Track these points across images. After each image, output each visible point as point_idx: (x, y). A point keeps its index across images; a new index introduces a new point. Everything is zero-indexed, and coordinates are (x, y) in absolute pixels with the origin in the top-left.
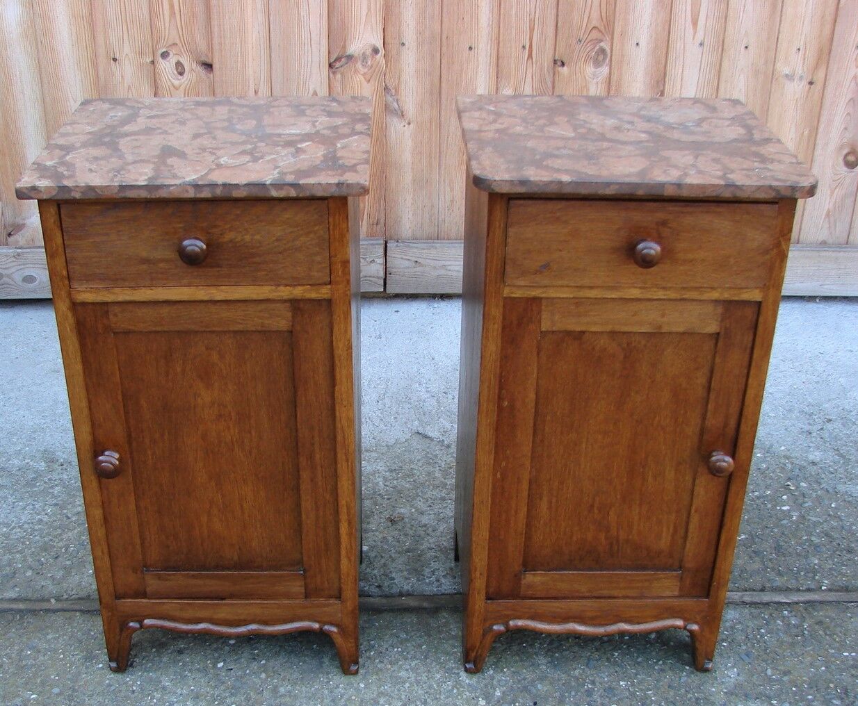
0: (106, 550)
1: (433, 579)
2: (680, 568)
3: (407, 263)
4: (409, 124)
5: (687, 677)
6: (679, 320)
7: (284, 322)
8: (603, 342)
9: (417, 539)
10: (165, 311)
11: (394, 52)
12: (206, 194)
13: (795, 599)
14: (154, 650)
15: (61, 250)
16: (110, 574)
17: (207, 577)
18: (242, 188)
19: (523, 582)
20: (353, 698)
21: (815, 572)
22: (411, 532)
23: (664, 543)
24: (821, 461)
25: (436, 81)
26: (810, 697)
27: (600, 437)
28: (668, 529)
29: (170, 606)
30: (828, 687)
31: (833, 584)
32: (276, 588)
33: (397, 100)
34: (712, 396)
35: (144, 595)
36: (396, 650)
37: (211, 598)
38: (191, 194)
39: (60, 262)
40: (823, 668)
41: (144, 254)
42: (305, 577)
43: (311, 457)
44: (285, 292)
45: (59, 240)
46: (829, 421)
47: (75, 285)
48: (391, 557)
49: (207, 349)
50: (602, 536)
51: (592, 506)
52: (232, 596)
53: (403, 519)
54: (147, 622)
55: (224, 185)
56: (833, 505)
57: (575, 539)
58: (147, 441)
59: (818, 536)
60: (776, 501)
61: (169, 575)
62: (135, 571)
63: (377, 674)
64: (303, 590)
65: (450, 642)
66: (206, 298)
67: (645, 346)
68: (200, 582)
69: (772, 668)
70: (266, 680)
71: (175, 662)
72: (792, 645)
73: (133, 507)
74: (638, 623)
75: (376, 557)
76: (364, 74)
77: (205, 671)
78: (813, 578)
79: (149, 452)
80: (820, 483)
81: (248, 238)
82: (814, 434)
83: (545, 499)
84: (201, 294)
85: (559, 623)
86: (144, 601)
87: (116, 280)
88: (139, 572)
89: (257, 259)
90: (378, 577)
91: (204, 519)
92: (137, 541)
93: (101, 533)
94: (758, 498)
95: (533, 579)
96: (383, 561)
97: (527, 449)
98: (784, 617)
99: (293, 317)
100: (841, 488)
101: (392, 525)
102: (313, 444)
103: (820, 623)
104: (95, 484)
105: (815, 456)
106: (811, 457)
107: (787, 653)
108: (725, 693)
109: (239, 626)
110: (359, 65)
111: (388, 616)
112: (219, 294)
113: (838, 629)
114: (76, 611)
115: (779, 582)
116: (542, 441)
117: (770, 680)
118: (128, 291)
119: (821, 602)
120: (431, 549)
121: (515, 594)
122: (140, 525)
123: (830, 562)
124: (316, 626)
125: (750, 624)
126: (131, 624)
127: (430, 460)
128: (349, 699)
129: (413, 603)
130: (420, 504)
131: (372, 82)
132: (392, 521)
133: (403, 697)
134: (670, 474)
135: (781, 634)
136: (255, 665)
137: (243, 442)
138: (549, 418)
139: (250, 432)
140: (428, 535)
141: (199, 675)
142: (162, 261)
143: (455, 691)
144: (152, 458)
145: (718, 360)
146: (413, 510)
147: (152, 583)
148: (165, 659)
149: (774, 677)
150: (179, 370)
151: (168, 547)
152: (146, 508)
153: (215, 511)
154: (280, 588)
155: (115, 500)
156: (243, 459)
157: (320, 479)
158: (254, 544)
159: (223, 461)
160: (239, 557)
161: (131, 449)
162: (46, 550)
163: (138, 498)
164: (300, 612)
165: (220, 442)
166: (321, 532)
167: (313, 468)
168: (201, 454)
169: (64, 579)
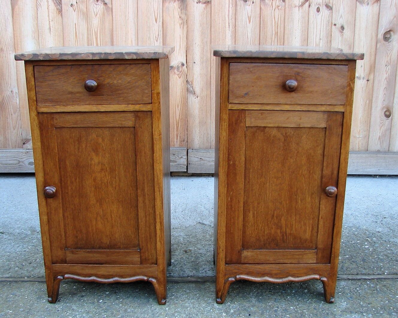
0: (48, 238)
1: (204, 271)
2: (316, 249)
3: (197, 159)
4: (197, 97)
5: (322, 305)
6: (308, 121)
7: (131, 122)
8: (274, 132)
9: (197, 258)
10: (79, 117)
11: (191, 66)
12: (97, 58)
13: (373, 277)
14: (70, 295)
15: (34, 87)
16: (50, 251)
17: (95, 252)
18: (113, 55)
19: (242, 255)
20: (163, 313)
21: (381, 268)
22: (194, 256)
23: (308, 235)
24: (382, 231)
25: (209, 78)
26: (381, 312)
27: (275, 180)
28: (309, 228)
29: (77, 268)
30: (390, 309)
31: (389, 272)
32: (127, 258)
33: (192, 87)
34: (325, 159)
35: (65, 262)
36: (184, 296)
37: (97, 264)
38: (91, 58)
39: (33, 93)
40: (387, 302)
41: (70, 90)
42: (140, 252)
43: (143, 190)
44: (131, 108)
45: (33, 83)
46: (385, 218)
47: (39, 104)
48: (184, 264)
49: (97, 136)
50: (279, 231)
51: (273, 216)
52: (106, 263)
53: (191, 251)
54: (66, 276)
55: (105, 53)
56: (388, 246)
57: (266, 233)
58: (69, 182)
59: (382, 256)
60: (362, 244)
61: (77, 251)
62: (61, 249)
63: (175, 305)
64: (139, 259)
65: (210, 293)
66: (97, 111)
67: (293, 134)
68: (91, 255)
69: (363, 302)
70: (122, 306)
71: (80, 300)
72: (372, 294)
73: (61, 215)
74: (298, 277)
75: (177, 264)
76: (178, 75)
77: (93, 303)
78: (381, 270)
79: (70, 188)
80: (382, 239)
81: (115, 82)
82: (379, 222)
83: (251, 212)
84: (94, 108)
85: (260, 277)
86: (65, 265)
87: (56, 102)
88: (63, 250)
89: (120, 92)
90: (178, 271)
91: (94, 222)
92: (63, 233)
93: (46, 228)
94: (354, 243)
95: (247, 254)
96: (181, 265)
97: (242, 186)
98: (367, 284)
99: (135, 120)
100: (392, 240)
101: (186, 253)
102: (144, 183)
103: (385, 286)
104: (44, 203)
105: (380, 229)
106: (377, 230)
107: (370, 296)
108: (341, 311)
109: (109, 278)
110: (176, 71)
111: (181, 284)
112: (102, 108)
113: (393, 288)
114: (36, 281)
115: (364, 271)
116: (249, 182)
117: (362, 306)
118: (62, 107)
119: (384, 279)
120: (203, 261)
121: (239, 262)
122: (65, 226)
123: (388, 265)
124: (146, 278)
125: (352, 286)
126: (59, 277)
127: (205, 232)
128: (161, 314)
129: (193, 279)
130: (199, 246)
131: (181, 78)
132: (186, 252)
133: (186, 313)
134: (308, 199)
135: (367, 290)
136: (117, 301)
137: (112, 183)
138: (251, 170)
139: (116, 178)
140: (202, 256)
141: (90, 305)
142: (78, 93)
143: (211, 310)
144: (71, 191)
145: (326, 141)
146: (196, 248)
147: (70, 256)
148: (75, 299)
149: (364, 305)
150: (84, 146)
151: (77, 237)
152: (67, 217)
153: (99, 218)
154: (129, 258)
155: (53, 212)
156: (112, 191)
157: (147, 201)
158: (117, 236)
159: (103, 192)
160: (110, 243)
161: (61, 186)
162: (26, 261)
163: (64, 211)
164: (138, 271)
165: (102, 183)
166: (148, 229)
167: (144, 195)
168: (93, 189)
169: (32, 271)
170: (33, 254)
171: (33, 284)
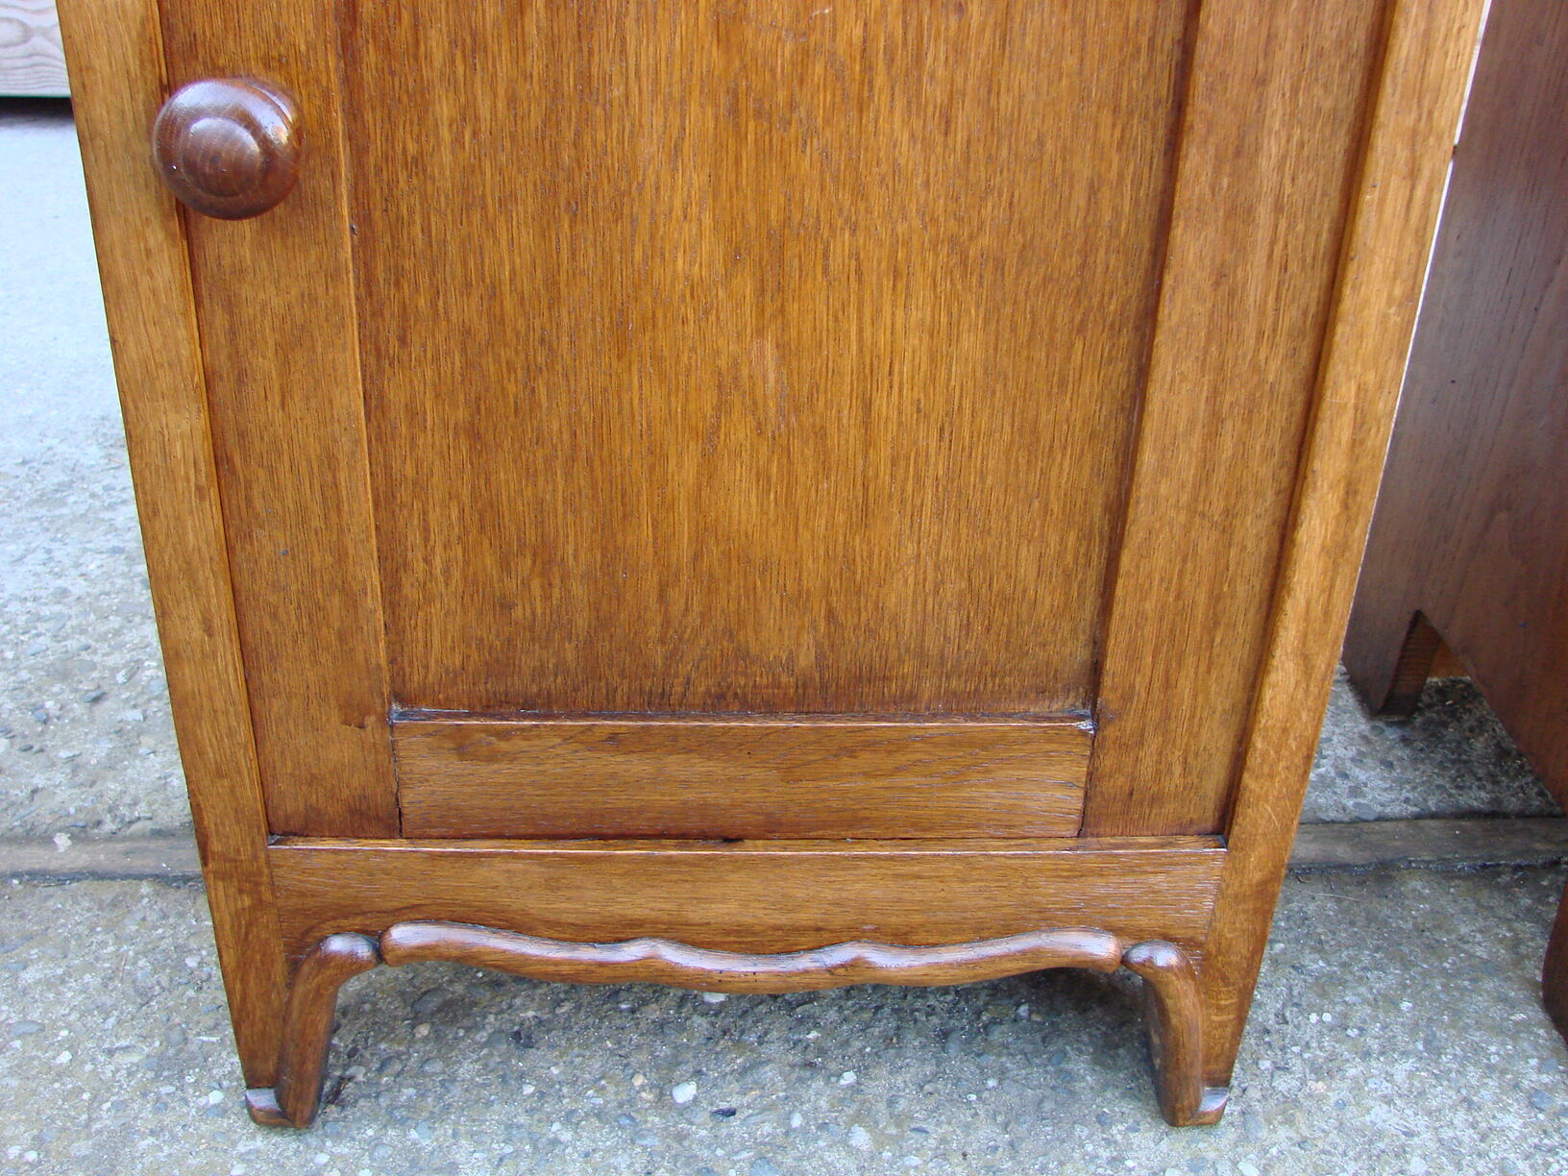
0: (223, 616)
14: (424, 1030)
16: (244, 732)
17: (674, 743)
29: (504, 868)
32: (966, 793)
35: (393, 823)
37: (683, 837)
42: (1095, 743)
43: (1241, 152)
52: (771, 829)
54: (404, 935)
58: (436, 43)
61: (504, 735)
62: (354, 714)
64: (1074, 800)
68: (637, 766)
70: (876, 1156)
71: (511, 1081)
73: (350, 399)
77: (623, 1117)
79: (444, 110)
86: (393, 846)
88: (370, 720)
91: (684, 471)
92: (369, 576)
93: (202, 527)
102: (1261, 81)
104: (167, 269)
109: (789, 951)
114: (140, 877)
122: (384, 501)
124: (1101, 948)
126: (338, 944)
136: (818, 1094)
137: (919, 59)
141: (605, 1138)
144: (458, 141)
147: (429, 773)
148: (467, 1069)
151: (505, 606)
152: (413, 413)
153: (739, 431)
154: (984, 795)
155: (264, 364)
156: (908, 155)
157: (1255, 275)
158: (898, 594)
159: (805, 164)
160: (820, 657)
161: (351, 82)
162: (64, 675)
163: (377, 357)
164: (1050, 892)
165: (804, 57)
166: (1206, 541)
167: (1240, 212)
168: (701, 118)
169: (111, 764)
170: (115, 622)
171: (115, 904)
